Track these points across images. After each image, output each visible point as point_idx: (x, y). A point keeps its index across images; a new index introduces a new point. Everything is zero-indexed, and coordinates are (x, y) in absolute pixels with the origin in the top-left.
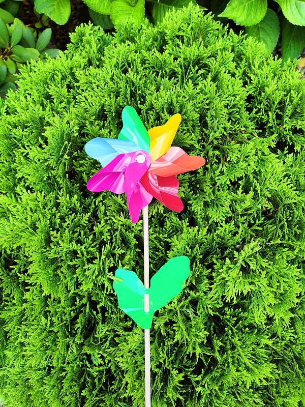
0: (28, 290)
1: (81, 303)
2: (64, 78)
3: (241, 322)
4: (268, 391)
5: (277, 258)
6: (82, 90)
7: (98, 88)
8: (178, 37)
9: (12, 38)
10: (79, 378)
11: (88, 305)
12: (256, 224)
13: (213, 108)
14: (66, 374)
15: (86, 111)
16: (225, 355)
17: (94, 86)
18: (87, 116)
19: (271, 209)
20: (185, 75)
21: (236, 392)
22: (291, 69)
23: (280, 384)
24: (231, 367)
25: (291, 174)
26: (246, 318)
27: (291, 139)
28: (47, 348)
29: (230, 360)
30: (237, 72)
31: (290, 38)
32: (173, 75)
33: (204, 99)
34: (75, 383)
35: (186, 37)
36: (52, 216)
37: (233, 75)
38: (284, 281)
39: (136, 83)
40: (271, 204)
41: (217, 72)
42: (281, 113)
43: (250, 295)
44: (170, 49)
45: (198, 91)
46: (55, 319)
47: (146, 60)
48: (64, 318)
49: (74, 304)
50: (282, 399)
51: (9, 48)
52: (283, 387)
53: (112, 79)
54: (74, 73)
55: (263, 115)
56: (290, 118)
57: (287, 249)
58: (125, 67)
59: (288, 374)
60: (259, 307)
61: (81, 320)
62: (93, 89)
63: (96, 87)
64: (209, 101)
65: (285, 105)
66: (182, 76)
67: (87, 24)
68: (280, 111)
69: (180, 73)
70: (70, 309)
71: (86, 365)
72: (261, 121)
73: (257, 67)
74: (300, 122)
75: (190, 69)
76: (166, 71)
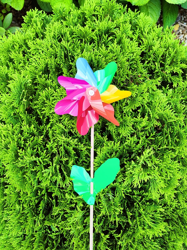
0: (7, 188)
1: (42, 193)
2: (21, 47)
3: (144, 199)
4: (163, 239)
5: (165, 157)
6: (33, 55)
7: (43, 53)
8: (94, 15)
10: (44, 240)
11: (46, 195)
12: (151, 136)
13: (119, 62)
14: (36, 238)
15: (36, 68)
16: (135, 220)
17: (40, 51)
18: (37, 72)
19: (160, 126)
20: (100, 41)
21: (143, 242)
22: (168, 33)
23: (171, 234)
24: (139, 227)
25: (172, 102)
26: (147, 196)
27: (171, 79)
28: (21, 224)
29: (138, 223)
30: (134, 37)
31: (168, 12)
32: (92, 41)
33: (113, 56)
34: (41, 244)
35: (100, 15)
36: (19, 139)
37: (132, 39)
38: (170, 172)
39: (67, 48)
40: (160, 123)
41: (120, 38)
42: (164, 63)
43: (149, 182)
45: (109, 51)
46: (25, 206)
48: (31, 204)
49: (37, 195)
50: (172, 243)
52: (173, 235)
55: (152, 65)
56: (169, 65)
57: (171, 151)
58: (60, 38)
59: (175, 227)
60: (155, 189)
61: (42, 205)
62: (39, 53)
63: (41, 52)
65: (166, 58)
66: (98, 42)
67: (34, 10)
69: (96, 40)
70: (34, 198)
71: (48, 231)
72: (151, 69)
73: (146, 33)
74: (176, 68)
75: (103, 37)
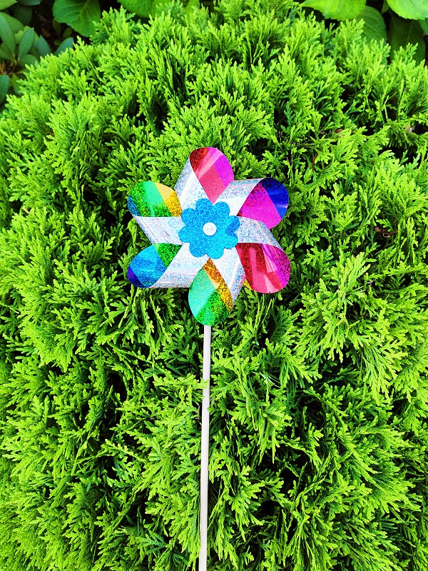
0: (19, 361)
9: (20, 47)
13: (293, 95)
14: (74, 497)
16: (329, 458)
19: (388, 228)
20: (253, 54)
21: (350, 529)
22: (404, 60)
24: (340, 476)
32: (236, 58)
33: (281, 85)
35: (254, 16)
36: (59, 245)
39: (181, 62)
42: (394, 108)
45: (271, 72)
51: (15, 61)
53: (148, 59)
54: (97, 62)
55: (367, 108)
64: (287, 87)
65: (398, 95)
66: (248, 57)
69: (245, 51)
75: (259, 47)
76: (225, 55)
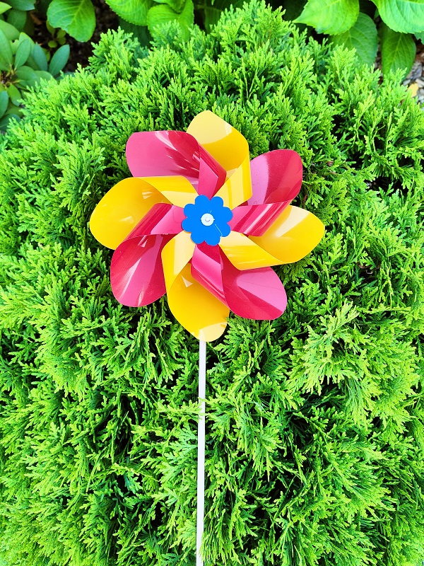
0: (36, 386)
1: (110, 403)
2: (84, 99)
3: (335, 425)
4: (380, 531)
6: (109, 113)
8: (238, 43)
9: (17, 57)
11: (119, 408)
12: (352, 288)
13: (287, 131)
14: (89, 508)
15: (113, 138)
16: (313, 473)
17: (125, 105)
18: (115, 145)
19: (371, 266)
21: (333, 530)
22: (393, 83)
23: (397, 521)
24: (323, 491)
25: (400, 218)
26: (343, 421)
27: (397, 172)
29: (321, 480)
30: (319, 87)
31: (393, 54)
32: (232, 90)
33: (275, 120)
34: (102, 521)
35: (249, 42)
36: (70, 280)
38: (394, 363)
39: (181, 98)
40: (371, 260)
42: (382, 139)
44: (228, 57)
45: (266, 108)
46: (73, 426)
47: (195, 71)
48: (86, 424)
49: (99, 406)
51: (12, 71)
52: (402, 524)
53: (149, 95)
54: (98, 91)
55: (356, 140)
56: (395, 145)
57: (397, 320)
58: (166, 80)
59: (408, 505)
61: (111, 426)
62: (123, 110)
63: (127, 107)
64: (281, 122)
65: (386, 127)
66: (244, 92)
67: (116, 31)
68: (381, 136)
69: (241, 86)
70: (94, 411)
71: (118, 494)
75: (255, 81)
76: (222, 86)
